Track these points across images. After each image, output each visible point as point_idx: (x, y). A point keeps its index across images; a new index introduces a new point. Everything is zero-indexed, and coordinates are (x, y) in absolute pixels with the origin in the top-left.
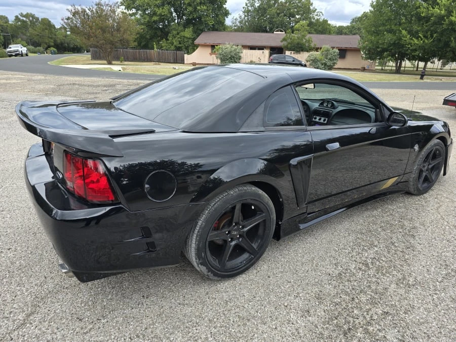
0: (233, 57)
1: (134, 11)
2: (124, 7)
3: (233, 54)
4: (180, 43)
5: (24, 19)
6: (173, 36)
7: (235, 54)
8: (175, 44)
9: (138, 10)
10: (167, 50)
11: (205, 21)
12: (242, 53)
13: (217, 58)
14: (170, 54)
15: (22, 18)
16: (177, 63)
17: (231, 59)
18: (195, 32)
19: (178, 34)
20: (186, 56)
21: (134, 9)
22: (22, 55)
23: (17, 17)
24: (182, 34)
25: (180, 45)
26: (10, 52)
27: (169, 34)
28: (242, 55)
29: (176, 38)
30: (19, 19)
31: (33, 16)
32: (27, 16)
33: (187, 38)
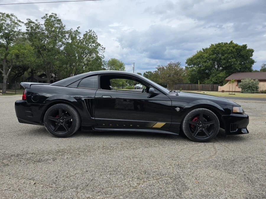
0: (251, 87)
1: (192, 66)
2: (187, 64)
3: (251, 85)
4: (216, 80)
5: (147, 74)
6: (213, 76)
7: (253, 85)
8: (213, 80)
9: (194, 65)
10: (208, 84)
11: (234, 67)
12: (258, 84)
13: (239, 88)
14: (210, 86)
15: (146, 74)
16: (213, 91)
17: (250, 88)
18: (226, 73)
19: (216, 75)
20: (219, 87)
21: (192, 65)
22: (140, 88)
23: (144, 73)
24: (218, 75)
25: (216, 81)
26: (136, 87)
27: (211, 76)
28: (258, 86)
29: (214, 78)
30: (145, 74)
31: (151, 72)
32: (148, 73)
33: (221, 77)
